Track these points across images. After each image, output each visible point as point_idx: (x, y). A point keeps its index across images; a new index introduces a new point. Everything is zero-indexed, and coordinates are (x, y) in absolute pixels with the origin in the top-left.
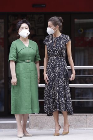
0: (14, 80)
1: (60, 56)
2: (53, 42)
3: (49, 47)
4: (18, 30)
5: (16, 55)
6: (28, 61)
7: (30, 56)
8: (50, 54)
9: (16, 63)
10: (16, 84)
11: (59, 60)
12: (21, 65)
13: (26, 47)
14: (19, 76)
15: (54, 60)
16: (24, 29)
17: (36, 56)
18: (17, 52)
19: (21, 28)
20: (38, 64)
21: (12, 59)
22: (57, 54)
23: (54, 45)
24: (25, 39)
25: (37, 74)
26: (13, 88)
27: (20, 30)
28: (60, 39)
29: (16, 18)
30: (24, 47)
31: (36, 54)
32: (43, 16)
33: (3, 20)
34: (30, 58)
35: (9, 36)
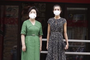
0: (24, 47)
1: (60, 32)
2: (55, 22)
3: (52, 25)
4: (29, 13)
5: (26, 31)
6: (33, 35)
7: (35, 31)
8: (52, 30)
9: (25, 36)
10: (25, 50)
11: (59, 35)
12: (29, 37)
13: (33, 25)
14: (27, 45)
15: (55, 34)
16: (33, 13)
17: (39, 32)
18: (26, 28)
19: (30, 12)
20: (41, 37)
21: (23, 33)
22: (58, 30)
23: (56, 24)
24: (32, 20)
25: (40, 44)
26: (23, 53)
27: (30, 13)
28: (60, 20)
29: (27, 5)
30: (32, 25)
31: (40, 31)
32: (45, 4)
33: (18, 6)
34: (35, 33)
35: (21, 17)
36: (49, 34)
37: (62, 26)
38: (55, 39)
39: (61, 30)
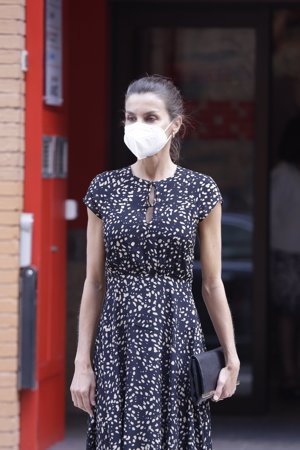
1: (175, 277)
2: (136, 203)
3: (118, 227)
8: (120, 261)
22: (162, 261)
28: (175, 191)
36: (96, 283)
37: (192, 233)
38: (138, 326)
39: (184, 264)
